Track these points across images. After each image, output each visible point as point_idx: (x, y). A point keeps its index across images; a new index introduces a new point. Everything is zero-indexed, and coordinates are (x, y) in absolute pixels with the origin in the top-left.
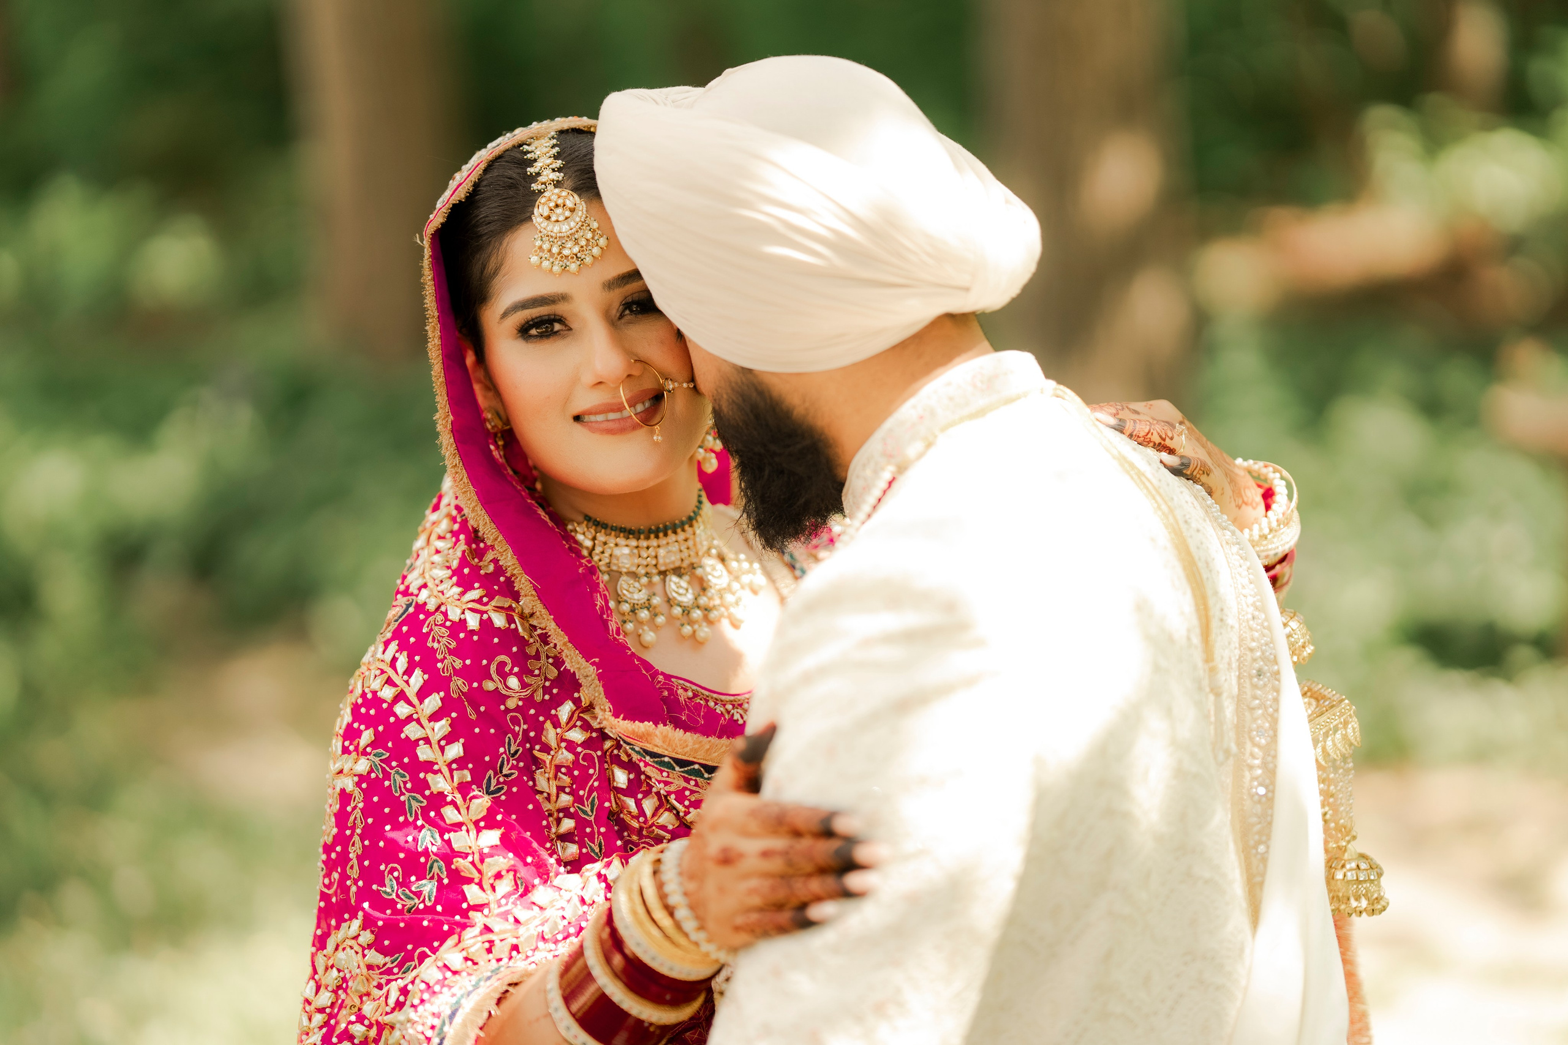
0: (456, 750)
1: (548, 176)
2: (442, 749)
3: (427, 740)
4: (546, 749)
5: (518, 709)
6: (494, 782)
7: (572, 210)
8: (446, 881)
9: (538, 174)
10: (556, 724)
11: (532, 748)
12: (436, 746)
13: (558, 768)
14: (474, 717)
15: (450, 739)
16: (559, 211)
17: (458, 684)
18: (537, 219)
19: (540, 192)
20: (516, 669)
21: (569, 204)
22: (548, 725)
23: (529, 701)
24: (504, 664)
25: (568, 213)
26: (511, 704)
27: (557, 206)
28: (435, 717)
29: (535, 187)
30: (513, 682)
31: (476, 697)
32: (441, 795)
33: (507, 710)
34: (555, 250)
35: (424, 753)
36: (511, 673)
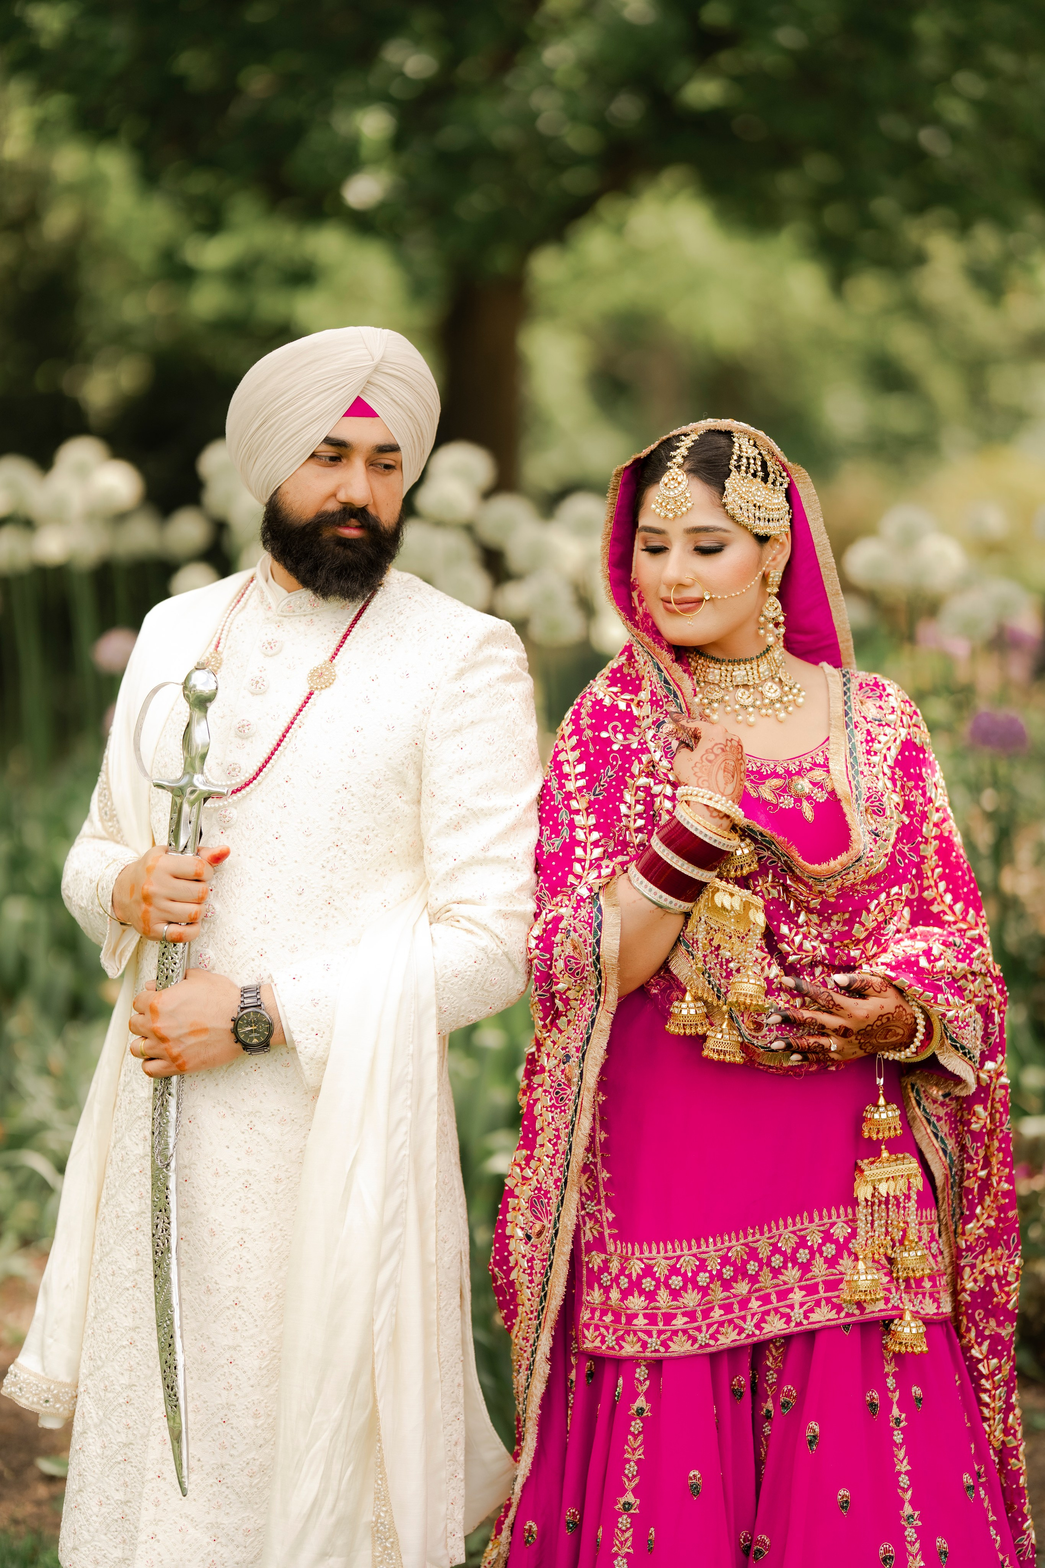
0: (581, 768)
1: (679, 460)
2: (575, 766)
3: (568, 761)
4: (632, 776)
5: (619, 751)
6: (598, 789)
7: (679, 483)
8: (568, 840)
9: (675, 457)
10: (640, 762)
11: (624, 775)
12: (572, 765)
13: (638, 788)
14: (592, 751)
15: (579, 761)
16: (672, 482)
17: (589, 733)
18: (661, 484)
19: (670, 468)
20: (623, 730)
21: (679, 480)
22: (636, 762)
23: (627, 747)
24: (616, 726)
25: (676, 485)
26: (615, 747)
27: (673, 479)
28: (573, 749)
29: (669, 464)
30: (620, 736)
31: (596, 740)
32: (571, 793)
33: (612, 751)
34: (664, 504)
35: (566, 769)
36: (620, 731)
